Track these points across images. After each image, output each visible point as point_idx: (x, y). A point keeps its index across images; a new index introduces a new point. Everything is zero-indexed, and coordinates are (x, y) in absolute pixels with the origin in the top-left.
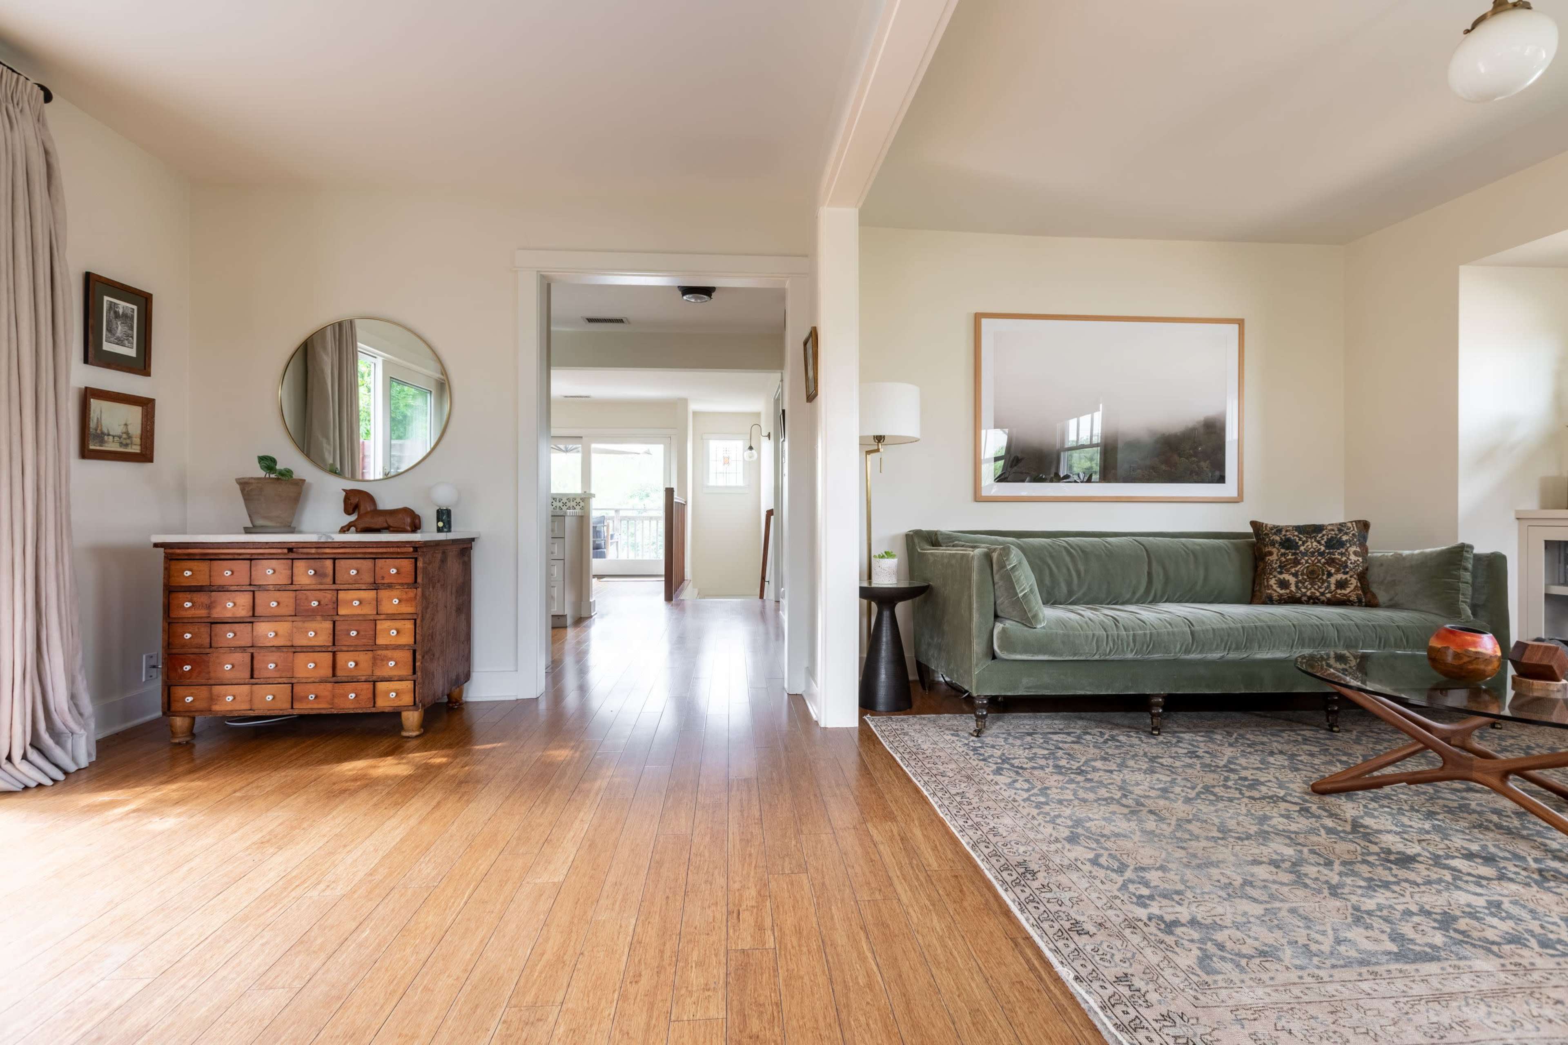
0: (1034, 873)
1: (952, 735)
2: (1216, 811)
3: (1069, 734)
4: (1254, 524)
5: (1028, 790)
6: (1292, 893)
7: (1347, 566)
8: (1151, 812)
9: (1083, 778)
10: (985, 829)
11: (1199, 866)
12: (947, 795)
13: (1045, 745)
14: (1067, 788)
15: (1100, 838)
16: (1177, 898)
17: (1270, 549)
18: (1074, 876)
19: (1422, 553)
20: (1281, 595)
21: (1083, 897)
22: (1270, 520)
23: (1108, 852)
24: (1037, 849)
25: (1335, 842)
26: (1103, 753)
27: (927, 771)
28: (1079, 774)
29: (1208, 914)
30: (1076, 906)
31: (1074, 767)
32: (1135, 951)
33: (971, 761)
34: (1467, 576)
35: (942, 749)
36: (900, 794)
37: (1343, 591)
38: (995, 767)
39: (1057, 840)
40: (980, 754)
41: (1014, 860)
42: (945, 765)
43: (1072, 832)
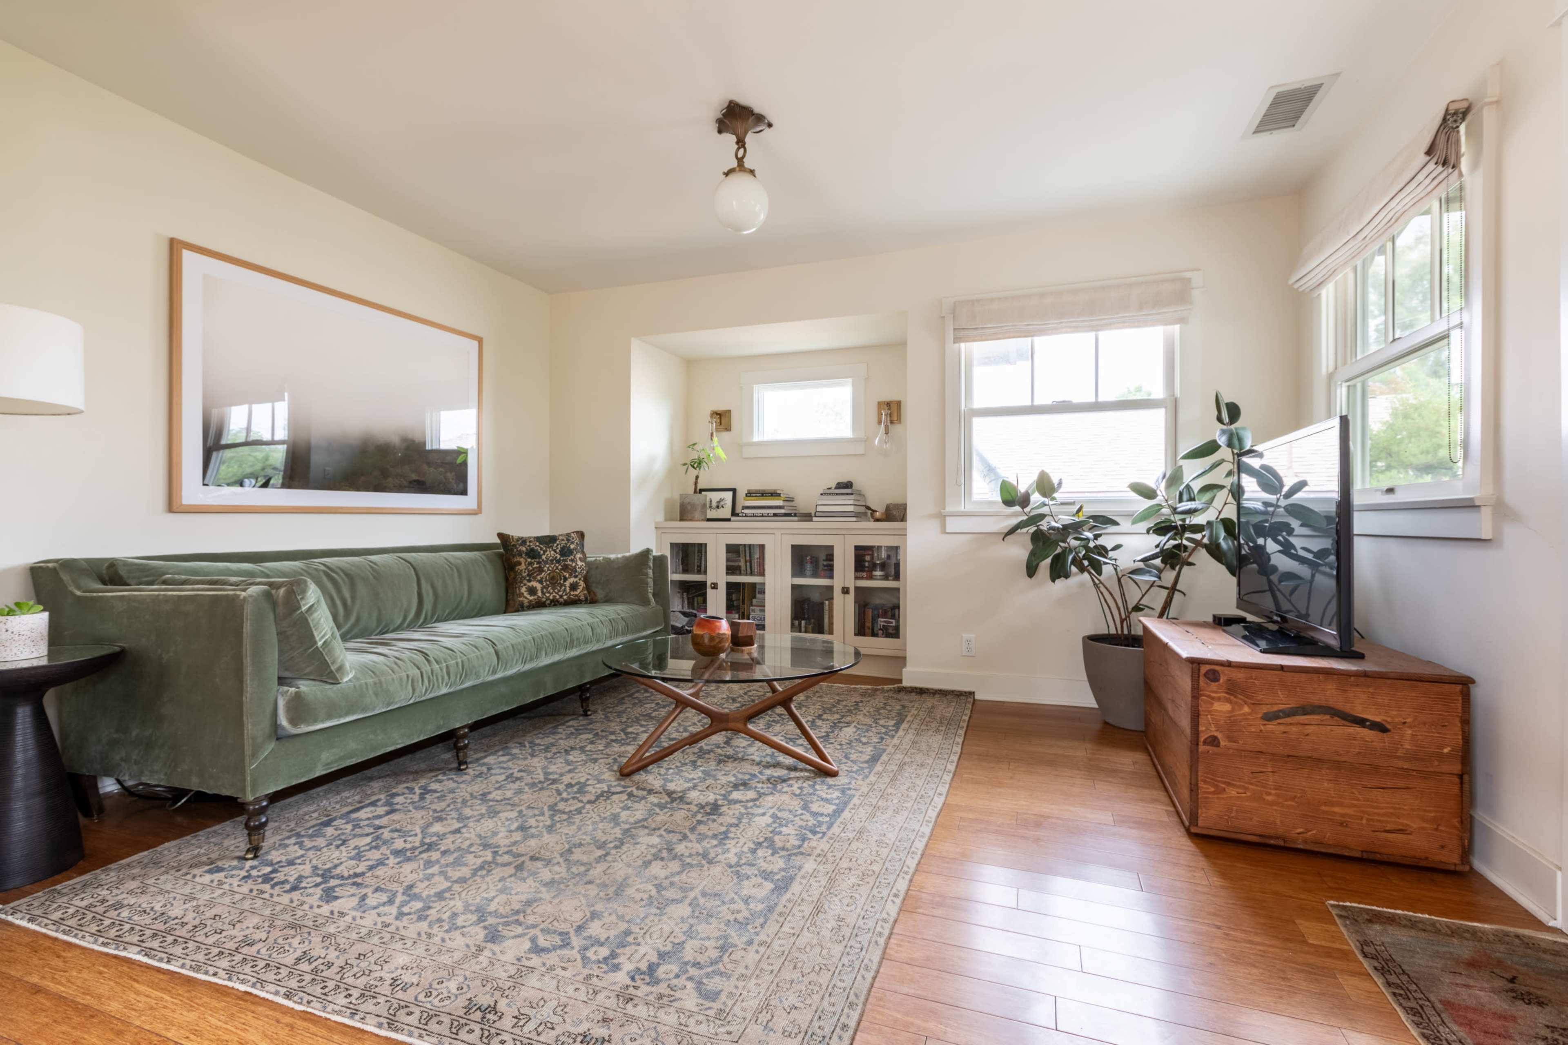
0: (493, 1009)
1: (210, 872)
2: (579, 829)
3: (374, 804)
4: (500, 535)
5: (391, 902)
6: (690, 877)
7: (576, 571)
8: (533, 858)
9: (438, 853)
10: (386, 989)
11: (617, 894)
12: (284, 972)
13: (358, 831)
14: (433, 875)
15: (516, 917)
16: (630, 939)
17: (518, 559)
18: (533, 980)
19: (623, 557)
20: (531, 601)
21: (564, 1000)
22: (515, 531)
23: (538, 929)
24: (468, 974)
25: (672, 815)
26: (431, 813)
27: (215, 951)
28: (428, 850)
29: (663, 939)
30: (566, 1016)
31: (417, 844)
32: (654, 1025)
33: (276, 899)
34: (650, 572)
35: (211, 903)
36: (192, 1016)
37: (576, 593)
38: (319, 891)
39: (480, 949)
40: (283, 883)
41: (458, 1006)
42: (238, 926)
43: (485, 928)
